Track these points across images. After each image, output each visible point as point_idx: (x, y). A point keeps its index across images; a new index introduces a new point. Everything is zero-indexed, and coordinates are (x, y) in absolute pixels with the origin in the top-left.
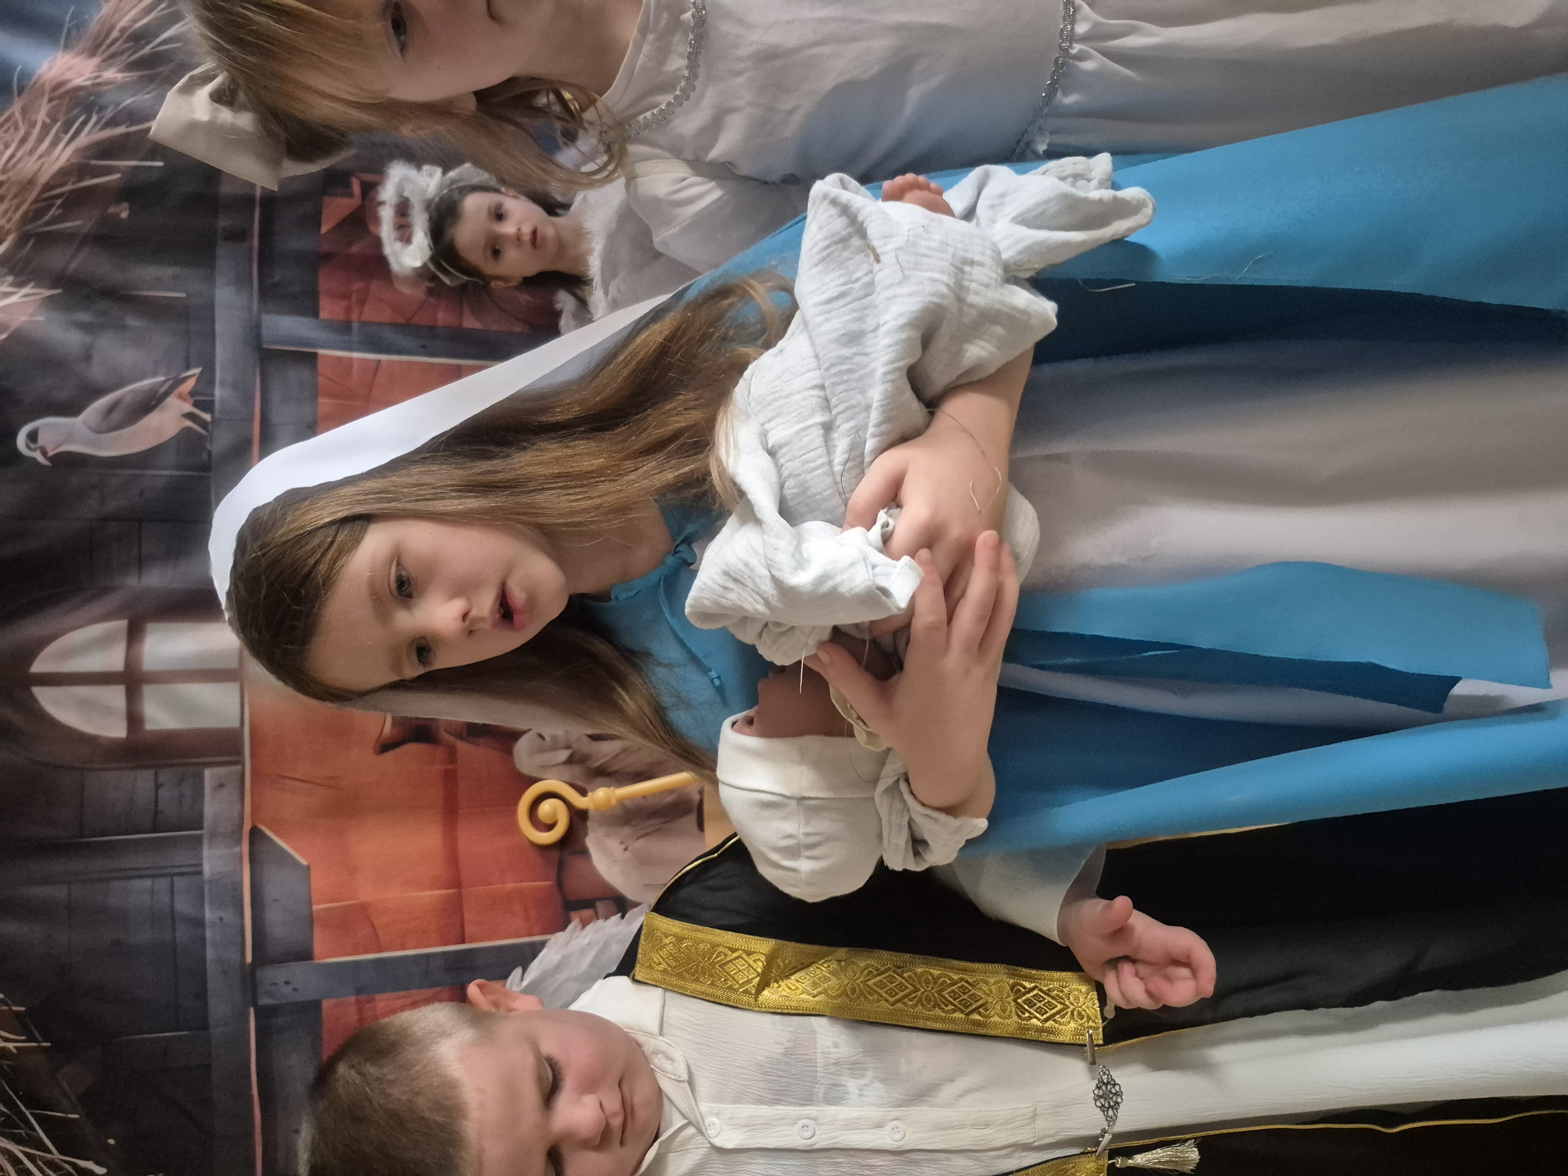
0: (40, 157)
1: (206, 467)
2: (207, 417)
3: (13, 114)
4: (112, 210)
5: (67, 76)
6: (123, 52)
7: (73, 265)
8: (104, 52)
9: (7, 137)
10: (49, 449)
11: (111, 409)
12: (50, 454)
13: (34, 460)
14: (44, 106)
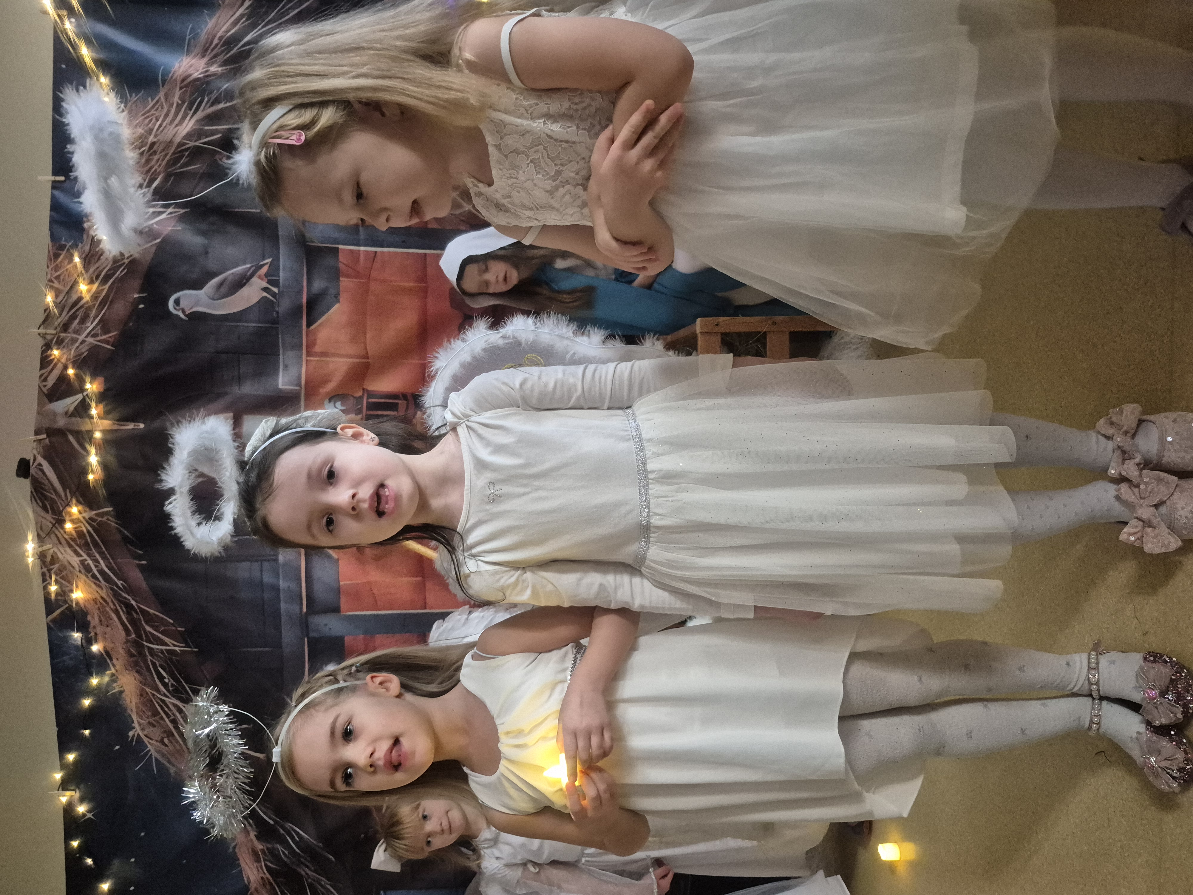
0: (176, 127)
1: (276, 322)
2: (276, 290)
3: (160, 98)
5: (190, 72)
6: (221, 53)
8: (210, 53)
9: (157, 113)
10: (186, 310)
11: (220, 285)
12: (187, 313)
13: (178, 316)
14: (178, 93)
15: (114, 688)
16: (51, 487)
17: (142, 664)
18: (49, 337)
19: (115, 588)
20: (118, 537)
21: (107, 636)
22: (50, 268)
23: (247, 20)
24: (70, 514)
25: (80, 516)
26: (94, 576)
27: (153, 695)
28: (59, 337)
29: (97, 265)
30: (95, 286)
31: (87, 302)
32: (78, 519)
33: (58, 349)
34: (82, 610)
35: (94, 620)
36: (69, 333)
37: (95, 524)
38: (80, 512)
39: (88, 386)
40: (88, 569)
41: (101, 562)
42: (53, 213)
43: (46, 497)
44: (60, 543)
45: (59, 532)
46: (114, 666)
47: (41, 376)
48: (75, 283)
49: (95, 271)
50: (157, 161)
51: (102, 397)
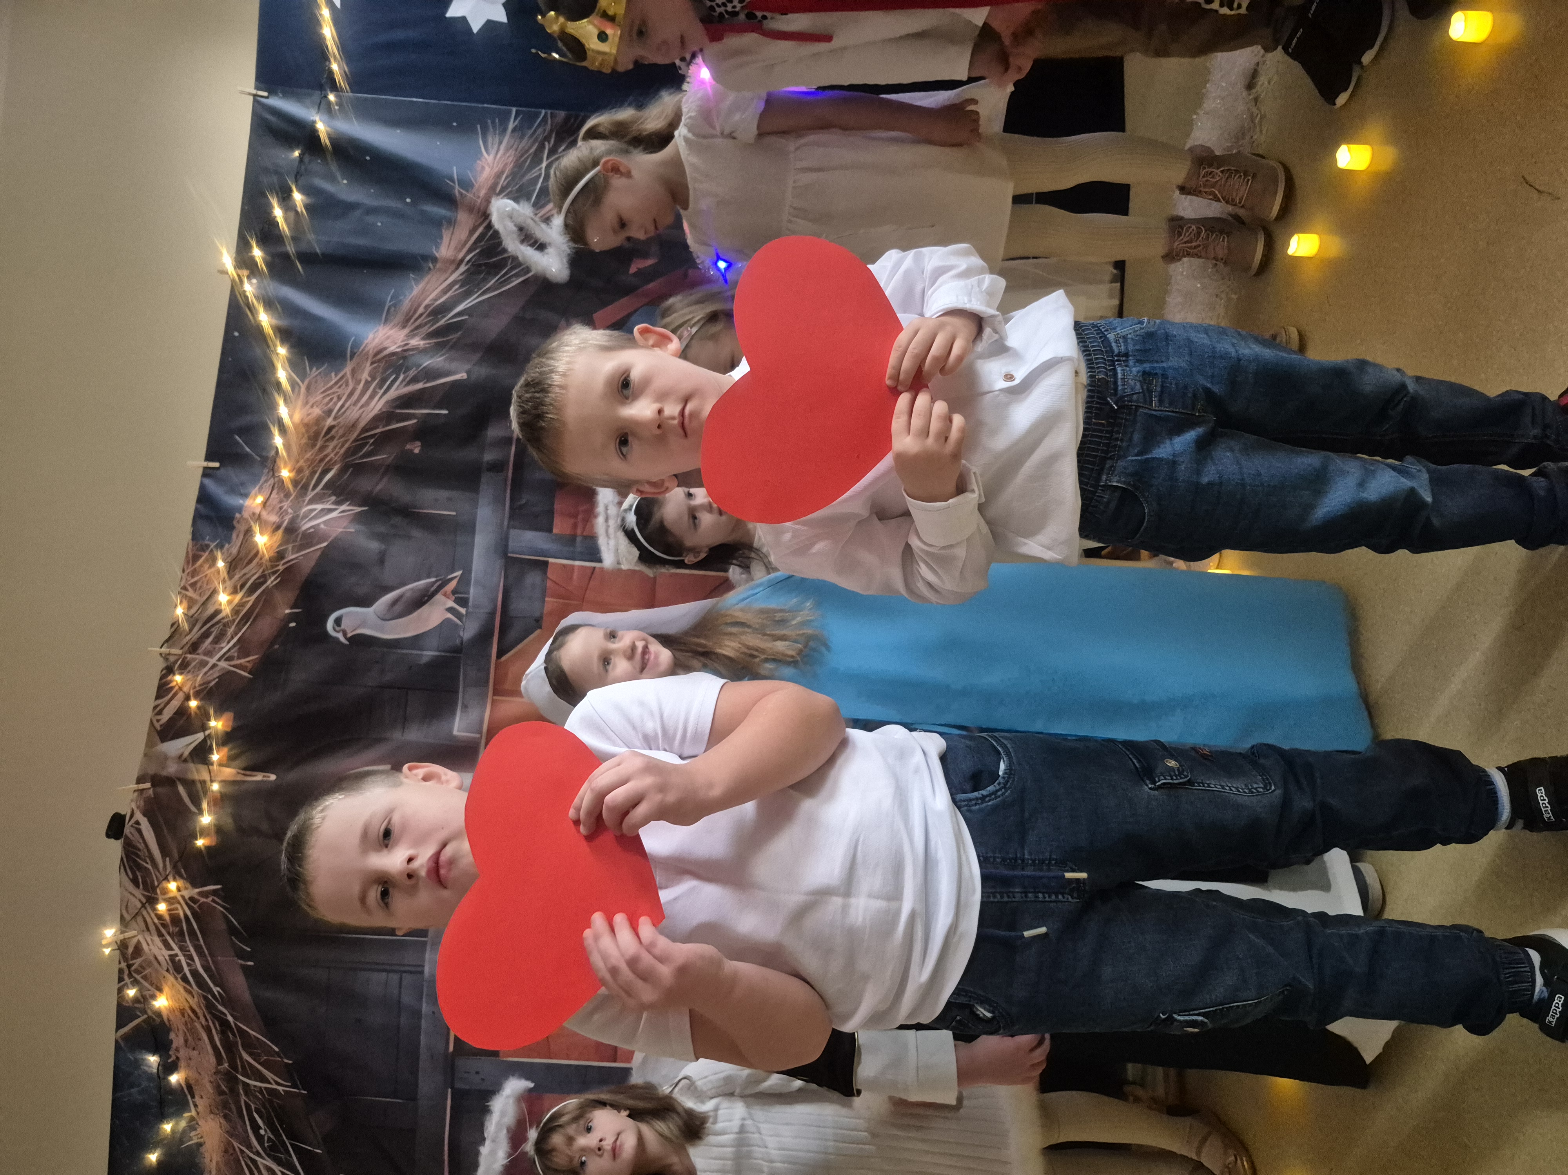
0: (362, 407)
1: (458, 650)
2: (463, 611)
3: (345, 374)
4: (408, 447)
5: (386, 344)
6: (426, 324)
7: (379, 487)
8: (413, 323)
9: (340, 391)
10: (348, 631)
11: (395, 602)
12: (349, 635)
13: (336, 640)
14: (368, 368)
15: (191, 1139)
16: (147, 854)
17: (233, 1106)
18: (172, 659)
19: (210, 997)
20: (223, 926)
21: (192, 1063)
22: (186, 572)
23: (461, 287)
24: (165, 891)
25: (178, 895)
26: (185, 979)
27: (242, 1151)
28: (185, 658)
29: (243, 572)
30: (238, 598)
31: (227, 616)
32: (174, 898)
33: (181, 674)
34: (162, 1022)
35: (177, 1039)
36: (198, 654)
37: (195, 906)
38: (179, 890)
39: (213, 723)
40: (177, 968)
41: (196, 959)
42: (199, 506)
43: (140, 867)
44: (148, 929)
45: (149, 913)
46: (196, 1106)
47: (155, 708)
48: (214, 592)
49: (241, 578)
50: (335, 448)
51: (227, 738)
